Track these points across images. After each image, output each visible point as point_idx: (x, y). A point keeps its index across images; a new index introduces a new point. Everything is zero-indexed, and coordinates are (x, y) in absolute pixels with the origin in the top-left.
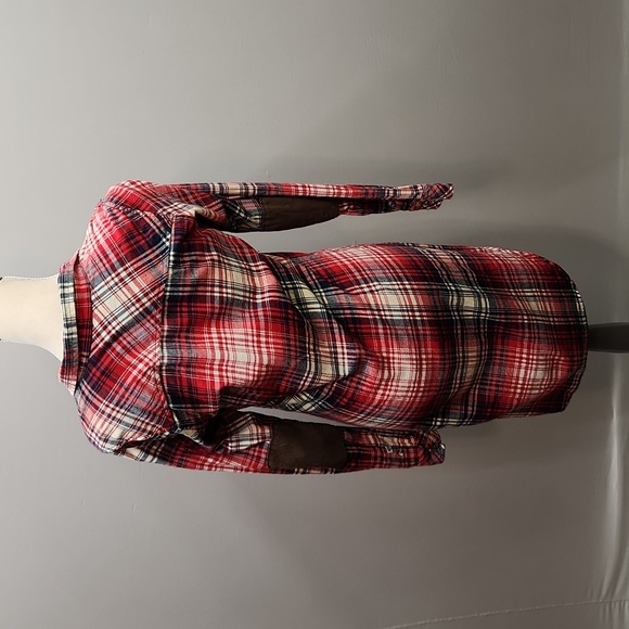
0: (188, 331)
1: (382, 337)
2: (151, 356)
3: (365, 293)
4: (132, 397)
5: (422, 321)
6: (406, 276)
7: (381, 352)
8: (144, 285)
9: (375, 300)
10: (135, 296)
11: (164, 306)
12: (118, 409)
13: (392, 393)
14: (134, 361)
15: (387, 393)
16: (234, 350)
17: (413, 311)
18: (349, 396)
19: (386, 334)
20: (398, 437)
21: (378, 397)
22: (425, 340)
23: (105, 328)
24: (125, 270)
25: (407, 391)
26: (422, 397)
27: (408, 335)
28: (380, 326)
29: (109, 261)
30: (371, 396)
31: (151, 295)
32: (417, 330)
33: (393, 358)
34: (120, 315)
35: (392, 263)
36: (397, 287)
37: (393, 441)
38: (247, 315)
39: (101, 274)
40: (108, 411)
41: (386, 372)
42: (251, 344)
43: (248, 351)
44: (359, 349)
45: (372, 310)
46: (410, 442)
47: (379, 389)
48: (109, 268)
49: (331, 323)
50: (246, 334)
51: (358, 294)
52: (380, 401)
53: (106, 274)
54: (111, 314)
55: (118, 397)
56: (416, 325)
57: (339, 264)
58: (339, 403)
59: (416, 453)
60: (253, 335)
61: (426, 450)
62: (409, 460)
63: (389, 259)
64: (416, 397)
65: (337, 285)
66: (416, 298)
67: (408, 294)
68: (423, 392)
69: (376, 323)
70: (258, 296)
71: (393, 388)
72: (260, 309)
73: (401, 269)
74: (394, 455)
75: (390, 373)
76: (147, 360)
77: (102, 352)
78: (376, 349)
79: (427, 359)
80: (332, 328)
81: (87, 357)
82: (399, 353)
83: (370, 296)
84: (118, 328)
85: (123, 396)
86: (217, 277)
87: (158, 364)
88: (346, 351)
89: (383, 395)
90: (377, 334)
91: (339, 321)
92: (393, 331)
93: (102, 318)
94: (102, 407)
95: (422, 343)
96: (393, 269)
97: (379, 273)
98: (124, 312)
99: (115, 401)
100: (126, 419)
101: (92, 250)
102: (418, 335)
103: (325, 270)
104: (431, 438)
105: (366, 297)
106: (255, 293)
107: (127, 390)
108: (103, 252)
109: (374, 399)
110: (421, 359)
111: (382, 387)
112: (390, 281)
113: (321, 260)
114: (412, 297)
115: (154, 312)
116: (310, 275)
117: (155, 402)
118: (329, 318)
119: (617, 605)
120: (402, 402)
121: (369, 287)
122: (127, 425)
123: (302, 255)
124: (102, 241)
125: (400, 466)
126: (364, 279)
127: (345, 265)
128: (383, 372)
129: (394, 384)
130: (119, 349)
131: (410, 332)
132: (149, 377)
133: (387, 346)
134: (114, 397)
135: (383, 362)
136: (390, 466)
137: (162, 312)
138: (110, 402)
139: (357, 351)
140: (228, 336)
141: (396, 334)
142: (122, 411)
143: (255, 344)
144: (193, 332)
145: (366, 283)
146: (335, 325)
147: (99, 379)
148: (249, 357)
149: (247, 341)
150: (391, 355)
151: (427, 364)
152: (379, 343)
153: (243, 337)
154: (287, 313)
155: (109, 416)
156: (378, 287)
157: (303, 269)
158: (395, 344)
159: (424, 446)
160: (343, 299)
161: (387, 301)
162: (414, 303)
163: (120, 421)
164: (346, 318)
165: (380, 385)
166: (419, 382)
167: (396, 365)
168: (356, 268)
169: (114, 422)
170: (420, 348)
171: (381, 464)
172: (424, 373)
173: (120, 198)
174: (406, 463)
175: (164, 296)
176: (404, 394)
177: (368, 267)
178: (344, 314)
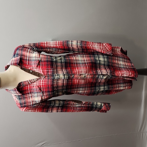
119: (142, 133)
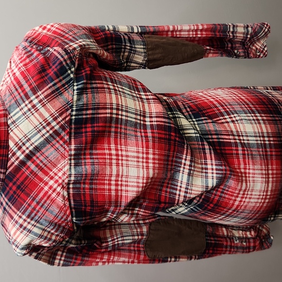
0: (91, 149)
1: (241, 157)
2: (60, 174)
3: (227, 122)
4: (43, 209)
5: (270, 144)
6: (257, 110)
7: (240, 169)
8: (53, 111)
9: (236, 128)
10: (45, 120)
11: (71, 129)
12: (29, 220)
13: (247, 200)
14: (46, 178)
15: (244, 200)
16: (127, 166)
17: (263, 137)
18: (215, 202)
19: (244, 154)
20: (243, 230)
21: (237, 203)
22: (272, 160)
23: (20, 148)
24: (37, 97)
25: (258, 199)
26: (268, 202)
27: (260, 155)
28: (240, 148)
29: (23, 91)
30: (231, 202)
31: (60, 119)
32: (266, 151)
33: (249, 173)
34: (32, 137)
35: (246, 100)
36: (251, 118)
37: (238, 233)
38: (139, 134)
39: (16, 101)
40: (21, 221)
41: (244, 184)
42: (141, 160)
43: (138, 167)
44: (225, 166)
45: (233, 135)
46: (251, 234)
47: (237, 197)
48: (24, 97)
49: (203, 145)
50: (138, 152)
51: (223, 123)
52: (238, 206)
53: (20, 101)
54: (25, 136)
55: (30, 209)
56: (265, 148)
57: (206, 101)
58: (206, 208)
59: (254, 242)
60: (143, 153)
61: (261, 240)
62: (249, 248)
63: (242, 97)
64: (264, 203)
65: (206, 116)
66: (266, 127)
67: (259, 123)
68: (269, 199)
69: (237, 146)
70: (148, 119)
71: (248, 196)
72: (149, 131)
73: (253, 104)
74: (239, 245)
75: (246, 185)
76: (56, 178)
77: (17, 169)
78: (236, 166)
79: (272, 174)
80: (204, 149)
81: (4, 173)
82: (254, 169)
83: (232, 125)
84: (31, 148)
85: (34, 209)
86: (114, 101)
87: (66, 181)
88: (214, 167)
89: (241, 201)
90: (237, 154)
91: (209, 144)
92: (249, 152)
93: (17, 140)
94: (16, 217)
95: (270, 162)
96: (248, 104)
97: (237, 108)
98: (36, 134)
99: (27, 213)
100: (35, 230)
101: (10, 81)
102: (266, 155)
103: (196, 105)
104: (264, 230)
105: (229, 126)
106: (144, 116)
107: (38, 203)
108: (19, 83)
109: (233, 204)
110: (268, 174)
111: (240, 196)
112: (246, 113)
113: (191, 98)
114: (263, 126)
115: (63, 134)
116: (185, 108)
117: (62, 215)
118: (202, 141)
120: (254, 207)
121: (231, 118)
122: (36, 234)
123: (176, 95)
124: (18, 74)
125: (243, 252)
126: (227, 112)
127: (211, 102)
128: (242, 184)
129: (249, 193)
130: (33, 167)
131: (261, 153)
132: (59, 194)
133: (245, 164)
134: (27, 209)
135: (242, 176)
136: (236, 252)
137: (70, 134)
138: (23, 213)
139: (224, 168)
140: (124, 153)
141: (252, 155)
142: (33, 222)
143: (145, 160)
144: (96, 149)
145: (229, 114)
146: (207, 147)
147: (15, 192)
148: (138, 172)
149: (138, 157)
150: (247, 171)
151: (273, 178)
152: (239, 161)
153: (135, 154)
154: (170, 135)
155: (21, 226)
156: (238, 118)
157: (180, 104)
158: (251, 163)
159: (260, 238)
160: (211, 127)
161: (245, 129)
162: (265, 130)
163: (30, 231)
164: (213, 142)
165: (239, 194)
166: (267, 191)
167: (251, 179)
168: (219, 103)
169: (25, 232)
170: (268, 165)
171: (230, 251)
172: (270, 185)
173: (34, 39)
174: (247, 250)
175: (71, 120)
176: (256, 200)
177: (228, 103)
178: (212, 138)
